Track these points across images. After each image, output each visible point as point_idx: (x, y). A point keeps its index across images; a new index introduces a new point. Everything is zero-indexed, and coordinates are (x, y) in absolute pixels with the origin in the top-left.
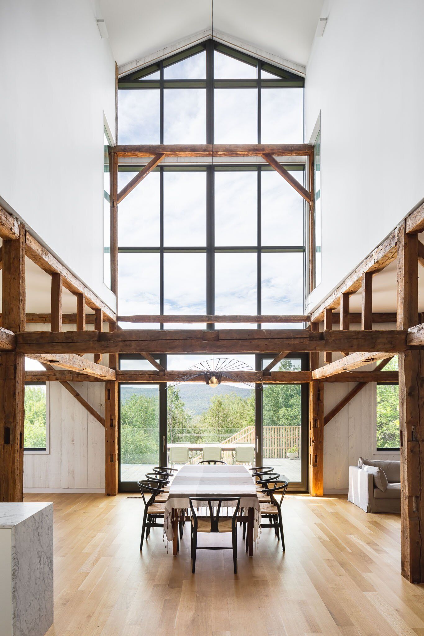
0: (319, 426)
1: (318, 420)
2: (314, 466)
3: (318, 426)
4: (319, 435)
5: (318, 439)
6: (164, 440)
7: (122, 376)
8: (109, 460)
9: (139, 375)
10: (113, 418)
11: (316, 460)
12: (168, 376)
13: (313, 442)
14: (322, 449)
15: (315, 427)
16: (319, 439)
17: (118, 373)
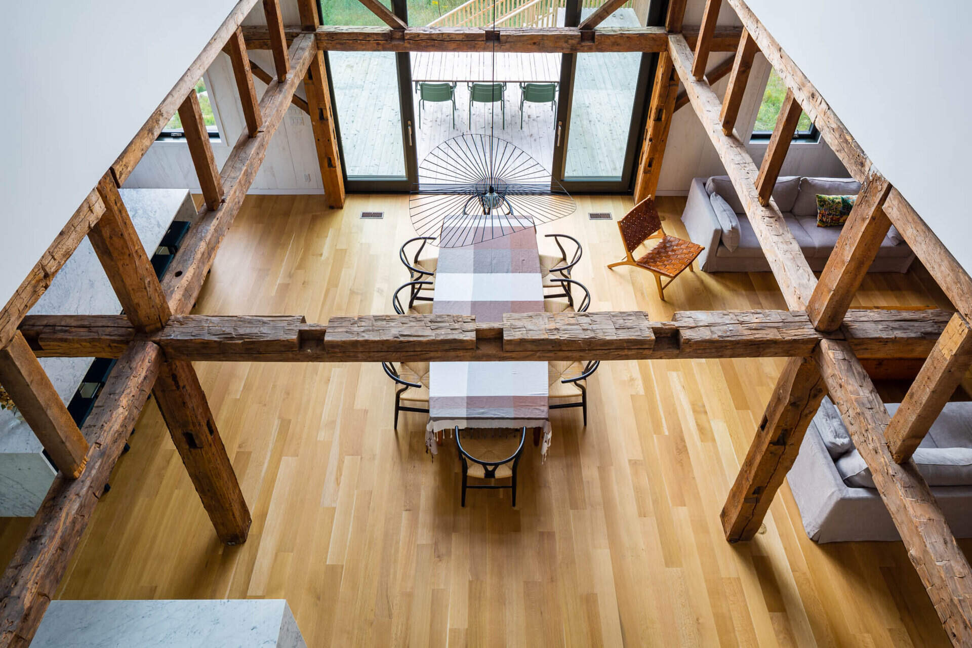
0: (665, 119)
1: (664, 111)
2: (645, 172)
3: (663, 119)
4: (661, 133)
5: (658, 137)
6: (410, 128)
7: (327, 43)
8: (326, 164)
9: (359, 41)
10: (323, 107)
11: (650, 164)
12: (409, 43)
13: (651, 140)
14: (663, 151)
15: (658, 119)
16: (660, 137)
17: (319, 38)
